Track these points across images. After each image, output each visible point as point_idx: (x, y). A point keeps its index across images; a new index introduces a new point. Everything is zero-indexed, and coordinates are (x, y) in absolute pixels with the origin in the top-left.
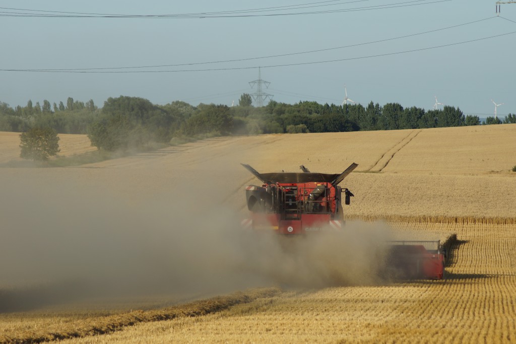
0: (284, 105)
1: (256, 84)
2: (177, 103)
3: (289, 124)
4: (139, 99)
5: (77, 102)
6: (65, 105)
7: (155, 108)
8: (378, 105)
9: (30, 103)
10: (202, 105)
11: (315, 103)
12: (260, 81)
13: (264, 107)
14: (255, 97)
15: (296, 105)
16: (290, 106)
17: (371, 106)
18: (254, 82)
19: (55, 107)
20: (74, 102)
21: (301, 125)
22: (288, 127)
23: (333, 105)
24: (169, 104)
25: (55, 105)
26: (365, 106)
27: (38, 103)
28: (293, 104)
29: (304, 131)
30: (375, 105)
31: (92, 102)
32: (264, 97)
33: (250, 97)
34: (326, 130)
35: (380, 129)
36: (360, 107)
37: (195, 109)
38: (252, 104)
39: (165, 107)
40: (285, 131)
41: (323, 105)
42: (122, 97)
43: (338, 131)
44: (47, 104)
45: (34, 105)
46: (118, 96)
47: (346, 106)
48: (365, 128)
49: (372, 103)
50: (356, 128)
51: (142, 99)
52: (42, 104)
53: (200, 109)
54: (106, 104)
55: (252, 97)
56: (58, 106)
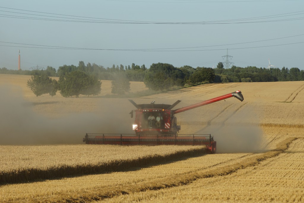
0: (240, 68)
1: (226, 58)
2: (186, 66)
3: (242, 78)
4: (168, 64)
5: (137, 66)
6: (131, 67)
7: (176, 69)
8: (287, 69)
9: (114, 66)
10: (198, 68)
11: (255, 67)
12: (227, 56)
13: (229, 69)
14: (225, 64)
15: (246, 68)
16: (243, 68)
17: (284, 69)
18: (225, 56)
19: (126, 68)
20: (135, 65)
21: (248, 78)
22: (242, 79)
23: (264, 69)
24: (182, 67)
25: (126, 67)
26: (281, 69)
27: (118, 66)
28: (244, 67)
29: (250, 81)
30: (285, 68)
31: (144, 66)
32: (229, 64)
33: (222, 64)
34: (261, 81)
35: (288, 81)
36: (278, 69)
37: (195, 69)
38: (224, 67)
39: (180, 68)
40: (240, 81)
41: (259, 68)
42: (159, 63)
43: (267, 82)
44: (122, 66)
45: (116, 67)
46: (157, 63)
47: (271, 69)
48: (281, 80)
49: (284, 68)
50: (276, 80)
51: (169, 64)
52: (120, 66)
53: (197, 70)
54: (151, 67)
55: (223, 64)
56: (127, 68)
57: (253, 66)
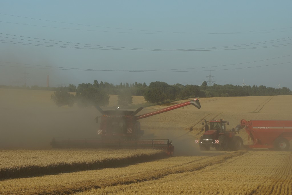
0: (220, 85)
2: (178, 84)
3: (222, 93)
4: (163, 83)
5: (139, 84)
6: (135, 84)
7: (169, 86)
8: (256, 86)
9: (121, 84)
10: (187, 85)
11: (232, 85)
12: (210, 76)
13: (212, 86)
14: (208, 82)
16: (222, 86)
18: (208, 76)
19: (131, 85)
21: (226, 94)
23: (239, 86)
24: (175, 85)
25: (131, 84)
26: (252, 86)
27: (124, 84)
28: (223, 85)
29: (227, 96)
31: (145, 84)
32: (212, 82)
34: (236, 96)
35: (257, 96)
36: (250, 87)
37: (185, 86)
38: (207, 85)
39: (173, 86)
40: (220, 96)
41: (235, 86)
42: (157, 82)
43: (241, 96)
44: (127, 84)
45: (123, 85)
47: (244, 86)
48: (251, 95)
49: (254, 85)
50: (248, 95)
51: (164, 83)
52: (126, 84)
53: (187, 87)
54: (150, 84)
55: (207, 83)
56: (132, 85)
57: (230, 84)
